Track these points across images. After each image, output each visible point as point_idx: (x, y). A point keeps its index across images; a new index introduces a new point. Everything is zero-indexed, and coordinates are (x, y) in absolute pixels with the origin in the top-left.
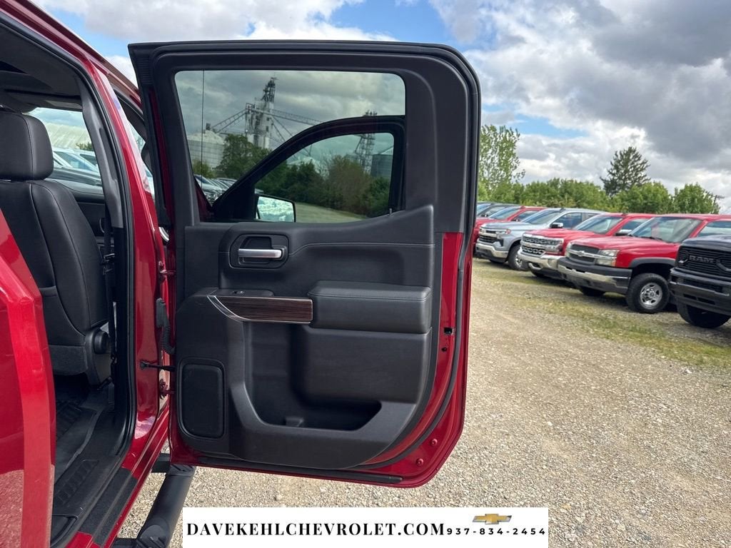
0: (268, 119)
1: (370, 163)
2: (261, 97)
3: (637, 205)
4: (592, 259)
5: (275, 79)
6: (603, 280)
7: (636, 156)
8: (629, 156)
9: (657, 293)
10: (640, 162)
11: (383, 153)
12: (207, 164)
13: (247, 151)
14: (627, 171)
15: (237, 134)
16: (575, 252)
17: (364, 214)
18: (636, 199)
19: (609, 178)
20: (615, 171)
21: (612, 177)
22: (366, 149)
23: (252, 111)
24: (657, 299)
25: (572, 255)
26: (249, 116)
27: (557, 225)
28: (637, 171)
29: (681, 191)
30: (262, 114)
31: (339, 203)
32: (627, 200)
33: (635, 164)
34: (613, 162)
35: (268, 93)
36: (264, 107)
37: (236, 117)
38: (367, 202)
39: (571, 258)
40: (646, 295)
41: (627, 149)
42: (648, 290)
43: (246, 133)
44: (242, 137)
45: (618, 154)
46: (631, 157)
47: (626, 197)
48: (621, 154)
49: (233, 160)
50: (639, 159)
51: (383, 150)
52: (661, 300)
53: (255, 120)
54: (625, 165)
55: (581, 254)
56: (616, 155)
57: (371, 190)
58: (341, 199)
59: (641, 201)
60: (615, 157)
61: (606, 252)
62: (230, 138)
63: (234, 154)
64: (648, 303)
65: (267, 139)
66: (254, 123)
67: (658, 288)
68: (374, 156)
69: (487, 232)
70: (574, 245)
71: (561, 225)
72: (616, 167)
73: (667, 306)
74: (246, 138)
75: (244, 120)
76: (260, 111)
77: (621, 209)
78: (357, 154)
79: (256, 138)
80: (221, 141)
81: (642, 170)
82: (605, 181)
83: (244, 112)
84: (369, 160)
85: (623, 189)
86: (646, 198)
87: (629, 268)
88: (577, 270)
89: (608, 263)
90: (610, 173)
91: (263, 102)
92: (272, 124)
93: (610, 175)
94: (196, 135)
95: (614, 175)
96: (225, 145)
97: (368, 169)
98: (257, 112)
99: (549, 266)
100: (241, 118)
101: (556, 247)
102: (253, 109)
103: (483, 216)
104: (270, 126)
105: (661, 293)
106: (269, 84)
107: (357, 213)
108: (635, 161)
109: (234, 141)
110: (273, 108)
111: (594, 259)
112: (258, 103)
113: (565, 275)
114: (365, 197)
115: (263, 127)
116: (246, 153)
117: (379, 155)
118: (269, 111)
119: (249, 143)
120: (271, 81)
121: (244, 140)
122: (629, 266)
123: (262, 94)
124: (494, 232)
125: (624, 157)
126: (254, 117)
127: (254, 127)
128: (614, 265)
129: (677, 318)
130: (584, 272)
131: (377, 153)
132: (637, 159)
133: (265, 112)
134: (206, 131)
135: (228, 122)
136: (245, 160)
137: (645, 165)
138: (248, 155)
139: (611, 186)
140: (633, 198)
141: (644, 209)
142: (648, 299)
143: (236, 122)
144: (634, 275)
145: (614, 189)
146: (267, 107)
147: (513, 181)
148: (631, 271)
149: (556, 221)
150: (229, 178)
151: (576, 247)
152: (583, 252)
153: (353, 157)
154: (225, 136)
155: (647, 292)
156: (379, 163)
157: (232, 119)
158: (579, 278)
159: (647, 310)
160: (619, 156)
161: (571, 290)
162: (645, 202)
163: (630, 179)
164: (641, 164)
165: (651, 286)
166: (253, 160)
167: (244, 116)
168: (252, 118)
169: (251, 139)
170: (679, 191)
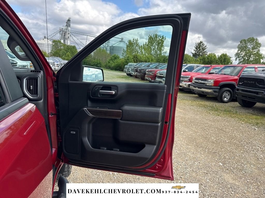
0: (69, 34)
1: (109, 49)
2: (65, 25)
3: (205, 61)
4: (204, 84)
5: (70, 18)
6: (209, 92)
7: (203, 44)
8: (201, 44)
9: (229, 95)
10: (204, 46)
11: (113, 46)
12: (46, 52)
13: (61, 46)
14: (200, 50)
15: (56, 40)
16: (197, 81)
17: (109, 69)
18: (205, 59)
19: (194, 52)
20: (196, 50)
21: (195, 52)
22: (107, 44)
23: (62, 31)
24: (229, 97)
25: (195, 82)
26: (61, 33)
27: (185, 71)
28: (203, 49)
29: (220, 56)
30: (66, 32)
31: (99, 65)
32: (202, 60)
33: (203, 47)
34: (195, 46)
35: (68, 24)
36: (67, 29)
37: (56, 33)
38: (110, 64)
39: (195, 83)
40: (225, 96)
41: (200, 42)
42: (225, 94)
43: (60, 39)
44: (59, 41)
45: (197, 43)
46: (201, 45)
47: (202, 59)
48: (198, 44)
49: (55, 50)
50: (204, 45)
51: (113, 44)
52: (230, 97)
53: (63, 34)
54: (199, 48)
55: (199, 81)
56: (196, 44)
57: (111, 59)
58: (100, 63)
59: (206, 60)
60: (196, 45)
61: (209, 80)
62: (54, 41)
63: (56, 48)
64: (225, 99)
65: (69, 41)
66: (63, 36)
67: (229, 93)
68: (110, 46)
69: (160, 74)
70: (196, 78)
71: (187, 70)
72: (196, 48)
73: (232, 100)
74: (60, 41)
75: (59, 34)
76: (65, 30)
77: (200, 63)
78: (104, 46)
79: (64, 41)
80: (50, 42)
81: (205, 49)
82: (193, 53)
83: (59, 31)
84: (109, 48)
85: (199, 56)
86: (208, 59)
87: (219, 86)
88: (198, 88)
89: (211, 85)
90: (194, 50)
91: (66, 27)
92: (70, 36)
93: (194, 51)
94: (40, 41)
95: (195, 51)
96: (52, 44)
97: (108, 52)
98: (64, 31)
99: (185, 86)
100: (58, 34)
101: (188, 79)
102: (62, 30)
103: (156, 68)
104: (69, 36)
105: (230, 95)
106: (68, 20)
107: (107, 69)
108: (203, 46)
109: (56, 43)
110: (70, 29)
111: (205, 83)
112: (64, 28)
113: (193, 90)
114: (109, 62)
115: (67, 36)
116: (61, 47)
117: (112, 46)
118: (69, 31)
119: (62, 43)
120: (69, 19)
121: (60, 42)
122: (218, 86)
123: (66, 24)
124: (163, 74)
125: (199, 45)
126: (63, 33)
127: (63, 37)
128: (213, 85)
129: (237, 104)
130: (201, 89)
131: (111, 46)
132: (203, 45)
133: (67, 31)
134: (44, 39)
135: (53, 35)
136: (61, 50)
137: (206, 48)
138: (62, 48)
139: (195, 55)
140: (204, 59)
141: (208, 63)
142: (225, 97)
143: (56, 35)
144: (220, 89)
145: (196, 56)
146: (68, 29)
147: (162, 55)
148: (219, 87)
149: (185, 69)
150: (55, 56)
151: (196, 79)
152: (200, 81)
153: (102, 47)
154: (52, 41)
155: (225, 95)
156: (112, 49)
157: (54, 34)
158: (199, 91)
159: (226, 102)
160: (197, 44)
161: (194, 95)
162: (208, 60)
163: (201, 52)
164: (205, 47)
165: (226, 93)
166: (64, 49)
167: (59, 33)
168: (62, 33)
169: (62, 41)
170: (219, 56)
